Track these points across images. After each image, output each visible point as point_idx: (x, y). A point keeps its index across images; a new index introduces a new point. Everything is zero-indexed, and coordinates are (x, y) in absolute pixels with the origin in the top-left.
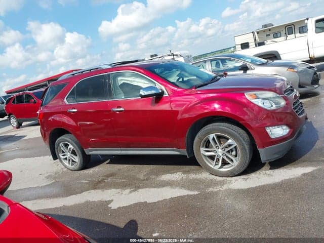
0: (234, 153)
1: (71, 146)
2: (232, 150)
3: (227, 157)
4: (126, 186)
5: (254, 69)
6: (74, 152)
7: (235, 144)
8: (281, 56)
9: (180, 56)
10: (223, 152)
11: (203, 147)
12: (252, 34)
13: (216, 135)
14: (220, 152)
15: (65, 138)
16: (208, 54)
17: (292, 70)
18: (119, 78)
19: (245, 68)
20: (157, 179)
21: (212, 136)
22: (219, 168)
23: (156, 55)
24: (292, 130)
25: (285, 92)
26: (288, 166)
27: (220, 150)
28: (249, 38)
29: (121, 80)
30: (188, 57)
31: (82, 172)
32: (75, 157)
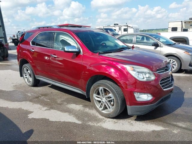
0: (112, 103)
1: (29, 71)
2: (111, 101)
3: (107, 104)
4: (46, 105)
5: (162, 47)
6: (30, 75)
7: (113, 98)
8: (190, 41)
9: (132, 28)
10: (106, 100)
11: (95, 93)
12: (181, 22)
13: (103, 88)
14: (104, 100)
15: (27, 66)
16: (154, 29)
17: (188, 53)
18: (61, 36)
19: (156, 45)
20: (66, 106)
21: (101, 88)
22: (102, 110)
23: (117, 24)
24: (154, 98)
25: (158, 70)
26: (148, 121)
27: (104, 99)
28: (178, 25)
29: (62, 37)
30: (137, 30)
31: (33, 88)
32: (30, 78)
